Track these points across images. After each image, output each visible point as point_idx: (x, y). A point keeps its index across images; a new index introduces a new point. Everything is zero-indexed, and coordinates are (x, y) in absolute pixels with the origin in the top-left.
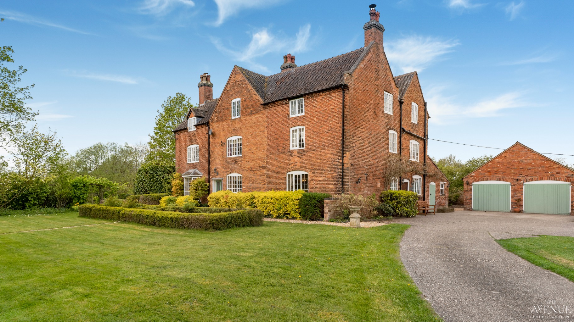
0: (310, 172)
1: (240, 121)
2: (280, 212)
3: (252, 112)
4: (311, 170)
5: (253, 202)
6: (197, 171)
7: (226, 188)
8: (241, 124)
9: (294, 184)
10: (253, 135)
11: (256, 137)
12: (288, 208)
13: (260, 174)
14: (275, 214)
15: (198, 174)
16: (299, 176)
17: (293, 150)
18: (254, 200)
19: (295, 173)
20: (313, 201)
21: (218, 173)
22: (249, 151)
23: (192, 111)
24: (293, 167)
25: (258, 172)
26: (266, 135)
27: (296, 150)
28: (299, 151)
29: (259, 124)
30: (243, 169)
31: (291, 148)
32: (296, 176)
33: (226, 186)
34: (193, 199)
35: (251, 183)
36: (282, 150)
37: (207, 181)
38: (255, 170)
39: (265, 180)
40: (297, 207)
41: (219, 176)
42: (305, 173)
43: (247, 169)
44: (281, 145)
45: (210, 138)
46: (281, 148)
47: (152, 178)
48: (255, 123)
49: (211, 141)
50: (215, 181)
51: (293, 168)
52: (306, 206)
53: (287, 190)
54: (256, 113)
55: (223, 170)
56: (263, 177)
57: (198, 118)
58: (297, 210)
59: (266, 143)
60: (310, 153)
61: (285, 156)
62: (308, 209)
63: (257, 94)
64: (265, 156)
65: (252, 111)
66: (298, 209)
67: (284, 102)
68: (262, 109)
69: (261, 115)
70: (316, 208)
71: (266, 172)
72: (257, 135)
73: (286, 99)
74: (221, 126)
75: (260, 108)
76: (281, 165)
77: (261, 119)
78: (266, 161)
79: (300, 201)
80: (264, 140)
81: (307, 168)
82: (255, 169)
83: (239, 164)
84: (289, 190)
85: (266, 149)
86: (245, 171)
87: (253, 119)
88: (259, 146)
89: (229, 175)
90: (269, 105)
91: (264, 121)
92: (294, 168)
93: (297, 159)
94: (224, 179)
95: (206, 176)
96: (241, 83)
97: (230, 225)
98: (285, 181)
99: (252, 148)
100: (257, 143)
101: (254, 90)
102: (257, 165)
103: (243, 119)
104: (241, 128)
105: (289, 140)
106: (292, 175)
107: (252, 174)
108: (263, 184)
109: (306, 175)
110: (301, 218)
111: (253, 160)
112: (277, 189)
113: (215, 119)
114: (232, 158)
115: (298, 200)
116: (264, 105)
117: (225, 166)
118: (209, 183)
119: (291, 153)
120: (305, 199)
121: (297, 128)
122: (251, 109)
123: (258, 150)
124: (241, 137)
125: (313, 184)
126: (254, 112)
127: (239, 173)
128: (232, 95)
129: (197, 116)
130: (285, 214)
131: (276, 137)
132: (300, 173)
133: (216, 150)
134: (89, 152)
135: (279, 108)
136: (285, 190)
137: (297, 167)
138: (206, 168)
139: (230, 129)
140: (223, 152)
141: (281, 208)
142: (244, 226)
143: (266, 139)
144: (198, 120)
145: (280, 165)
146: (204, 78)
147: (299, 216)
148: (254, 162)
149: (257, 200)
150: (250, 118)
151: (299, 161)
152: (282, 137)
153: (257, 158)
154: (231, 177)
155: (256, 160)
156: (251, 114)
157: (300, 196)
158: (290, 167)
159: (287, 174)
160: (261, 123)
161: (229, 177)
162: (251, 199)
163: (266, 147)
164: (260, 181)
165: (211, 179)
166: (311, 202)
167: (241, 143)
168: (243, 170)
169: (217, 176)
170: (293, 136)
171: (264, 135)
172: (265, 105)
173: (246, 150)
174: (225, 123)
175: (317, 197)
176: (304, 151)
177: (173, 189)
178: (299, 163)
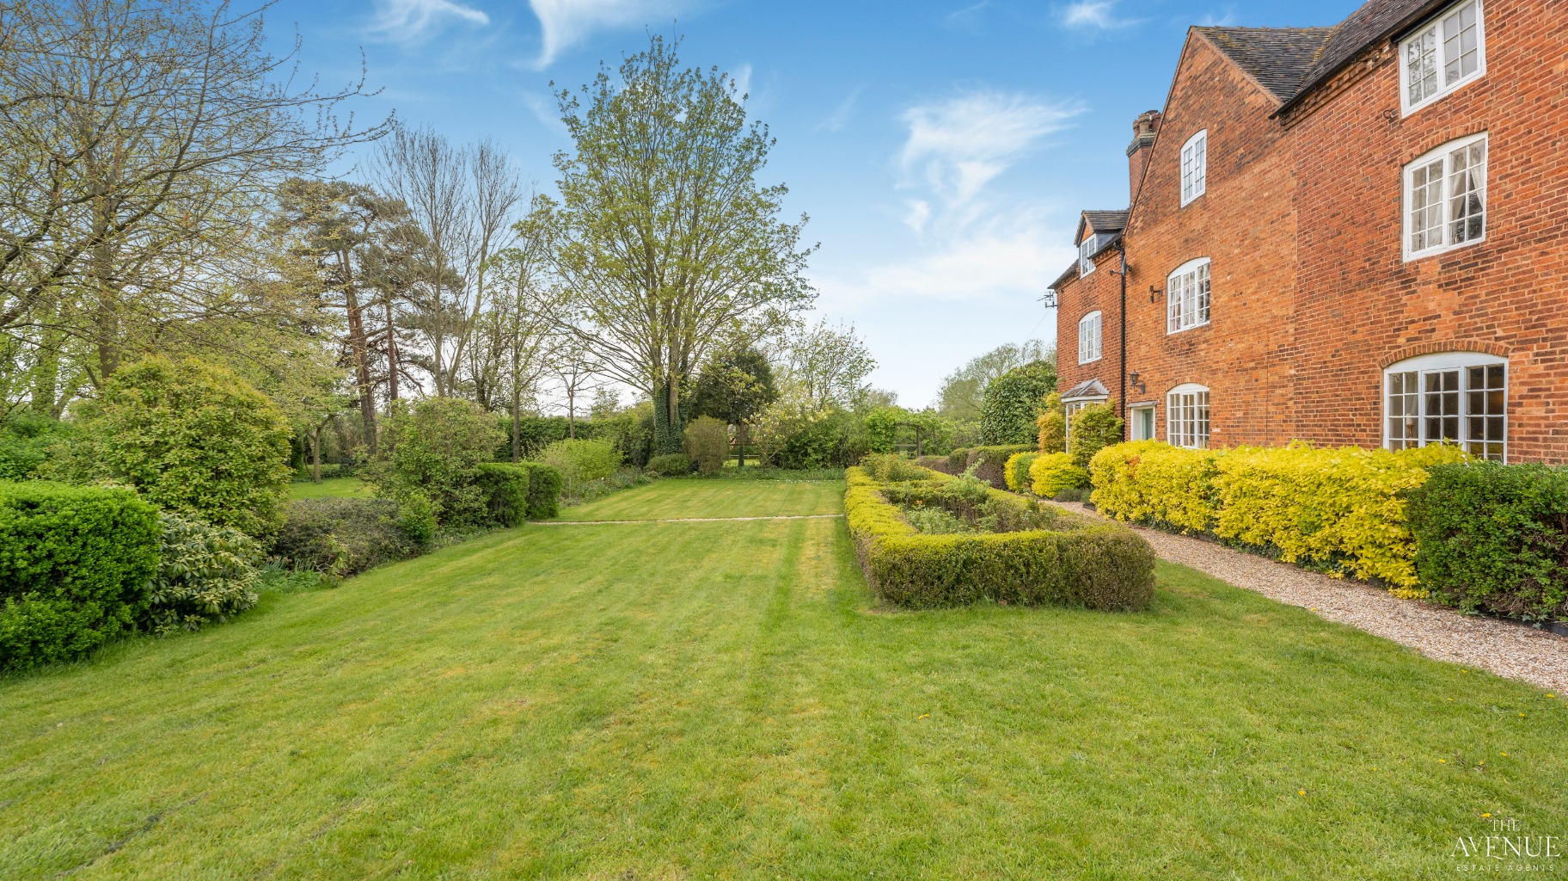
0: (1517, 356)
1: (1205, 207)
2: (1313, 541)
3: (1245, 160)
4: (1524, 344)
5: (1210, 488)
6: (1098, 385)
7: (1165, 433)
8: (1207, 215)
9: (1422, 416)
10: (1247, 242)
11: (1256, 248)
12: (1351, 533)
13: (1271, 379)
14: (1290, 546)
15: (1097, 394)
16: (1451, 379)
17: (1419, 261)
18: (1214, 482)
19: (1424, 366)
20: (1502, 514)
21: (1143, 387)
22: (1234, 303)
23: (1087, 221)
24: (1416, 339)
25: (1262, 373)
26: (1293, 225)
27: (1433, 258)
28: (1448, 262)
29: (1266, 195)
30: (1215, 366)
31: (1409, 256)
32: (1433, 380)
33: (1165, 426)
34: (1073, 464)
35: (1240, 414)
36: (1363, 270)
37: (1119, 413)
38: (1252, 369)
39: (1290, 403)
40: (1396, 532)
41: (1146, 396)
42: (1485, 360)
43: (1226, 368)
44: (1360, 252)
45: (1128, 284)
46: (1359, 263)
47: (1007, 407)
48: (1251, 196)
49: (1129, 291)
50: (1137, 410)
51: (1416, 344)
52: (1451, 532)
53: (1386, 444)
54: (1258, 158)
55: (1157, 376)
56: (1279, 391)
57: (1102, 236)
58: (1398, 548)
59: (1295, 257)
60: (1526, 258)
61: (1375, 298)
62: (1462, 555)
63: (1261, 88)
64: (1291, 312)
65: (1243, 156)
66: (1407, 541)
67: (1370, 63)
68: (1277, 135)
69: (1275, 159)
70: (1526, 554)
71: (1293, 372)
72: (1262, 236)
73: (1377, 43)
74: (1151, 241)
75: (1270, 135)
76: (1359, 336)
77: (1275, 174)
78: (1292, 331)
79: (1412, 505)
80: (1284, 251)
81: (1500, 333)
82: (1252, 365)
83: (1202, 353)
84: (1396, 445)
85: (1293, 284)
86: (1220, 375)
87: (1245, 185)
88: (1266, 278)
89: (1174, 392)
90: (1302, 108)
91: (1288, 174)
92: (1424, 342)
93: (1436, 301)
94: (1160, 405)
95: (1115, 399)
96: (1208, 75)
97: (961, 591)
98: (1376, 405)
99: (1242, 289)
100: (1258, 268)
101: (1248, 77)
102: (1260, 348)
103: (1213, 196)
104: (1206, 230)
105: (1398, 219)
106: (1412, 377)
107: (1242, 384)
108: (1282, 417)
109: (1496, 373)
110: (1424, 593)
111: (1245, 332)
112: (1338, 436)
113: (1139, 224)
114: (1180, 334)
115: (1398, 496)
116: (1284, 112)
117: (1161, 362)
118: (1123, 416)
119: (1406, 277)
120: (1443, 499)
121: (1444, 154)
122: (1241, 151)
123: (1263, 294)
124: (1207, 260)
125: (1540, 412)
126: (1251, 157)
127: (1199, 381)
128: (1181, 131)
129: (1097, 231)
130: (1337, 554)
131: (1337, 222)
132: (1460, 363)
133: (1140, 316)
134: (987, 362)
135: (1350, 98)
136: (1375, 442)
137: (1435, 336)
138: (1117, 373)
139: (1175, 242)
140: (1156, 321)
141: (1316, 527)
142: (1037, 601)
143: (1294, 244)
144: (1100, 242)
145: (1351, 338)
146: (1142, 127)
147: (1413, 580)
148: (1250, 339)
149: (1225, 478)
150: (1237, 183)
151: (1448, 309)
152: (1362, 219)
153: (1262, 321)
154: (1178, 395)
155: (1256, 329)
156: (1240, 167)
157: (1416, 479)
158: (1401, 340)
159: (1387, 372)
160: (1276, 189)
161: (1172, 396)
162: (1207, 474)
163: (1294, 276)
164: (1272, 409)
165: (1127, 406)
166: (1484, 518)
167: (1208, 282)
168: (1214, 372)
169: (1142, 397)
170: (1420, 198)
171: (1288, 228)
172: (1289, 111)
173: (1224, 298)
174: (1162, 228)
175: (1533, 492)
176: (1480, 253)
177: (1042, 436)
178: (1447, 317)
